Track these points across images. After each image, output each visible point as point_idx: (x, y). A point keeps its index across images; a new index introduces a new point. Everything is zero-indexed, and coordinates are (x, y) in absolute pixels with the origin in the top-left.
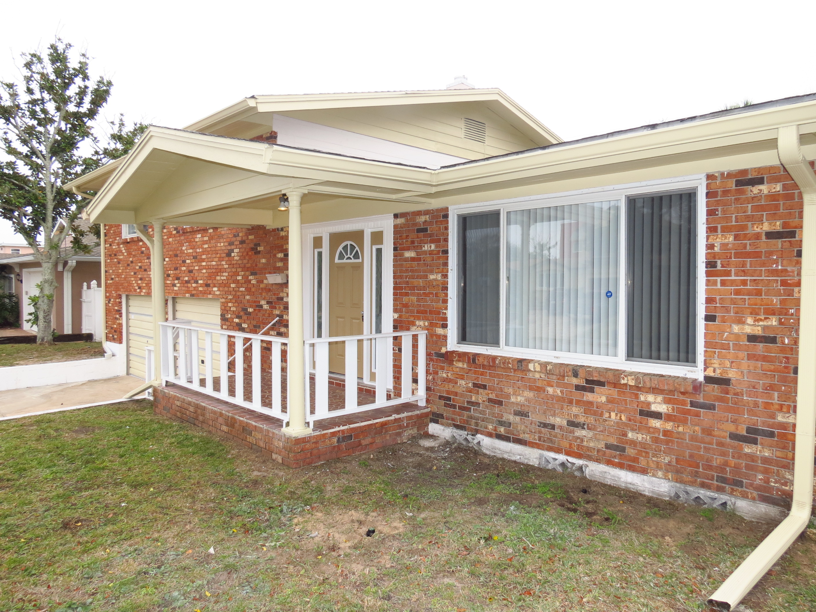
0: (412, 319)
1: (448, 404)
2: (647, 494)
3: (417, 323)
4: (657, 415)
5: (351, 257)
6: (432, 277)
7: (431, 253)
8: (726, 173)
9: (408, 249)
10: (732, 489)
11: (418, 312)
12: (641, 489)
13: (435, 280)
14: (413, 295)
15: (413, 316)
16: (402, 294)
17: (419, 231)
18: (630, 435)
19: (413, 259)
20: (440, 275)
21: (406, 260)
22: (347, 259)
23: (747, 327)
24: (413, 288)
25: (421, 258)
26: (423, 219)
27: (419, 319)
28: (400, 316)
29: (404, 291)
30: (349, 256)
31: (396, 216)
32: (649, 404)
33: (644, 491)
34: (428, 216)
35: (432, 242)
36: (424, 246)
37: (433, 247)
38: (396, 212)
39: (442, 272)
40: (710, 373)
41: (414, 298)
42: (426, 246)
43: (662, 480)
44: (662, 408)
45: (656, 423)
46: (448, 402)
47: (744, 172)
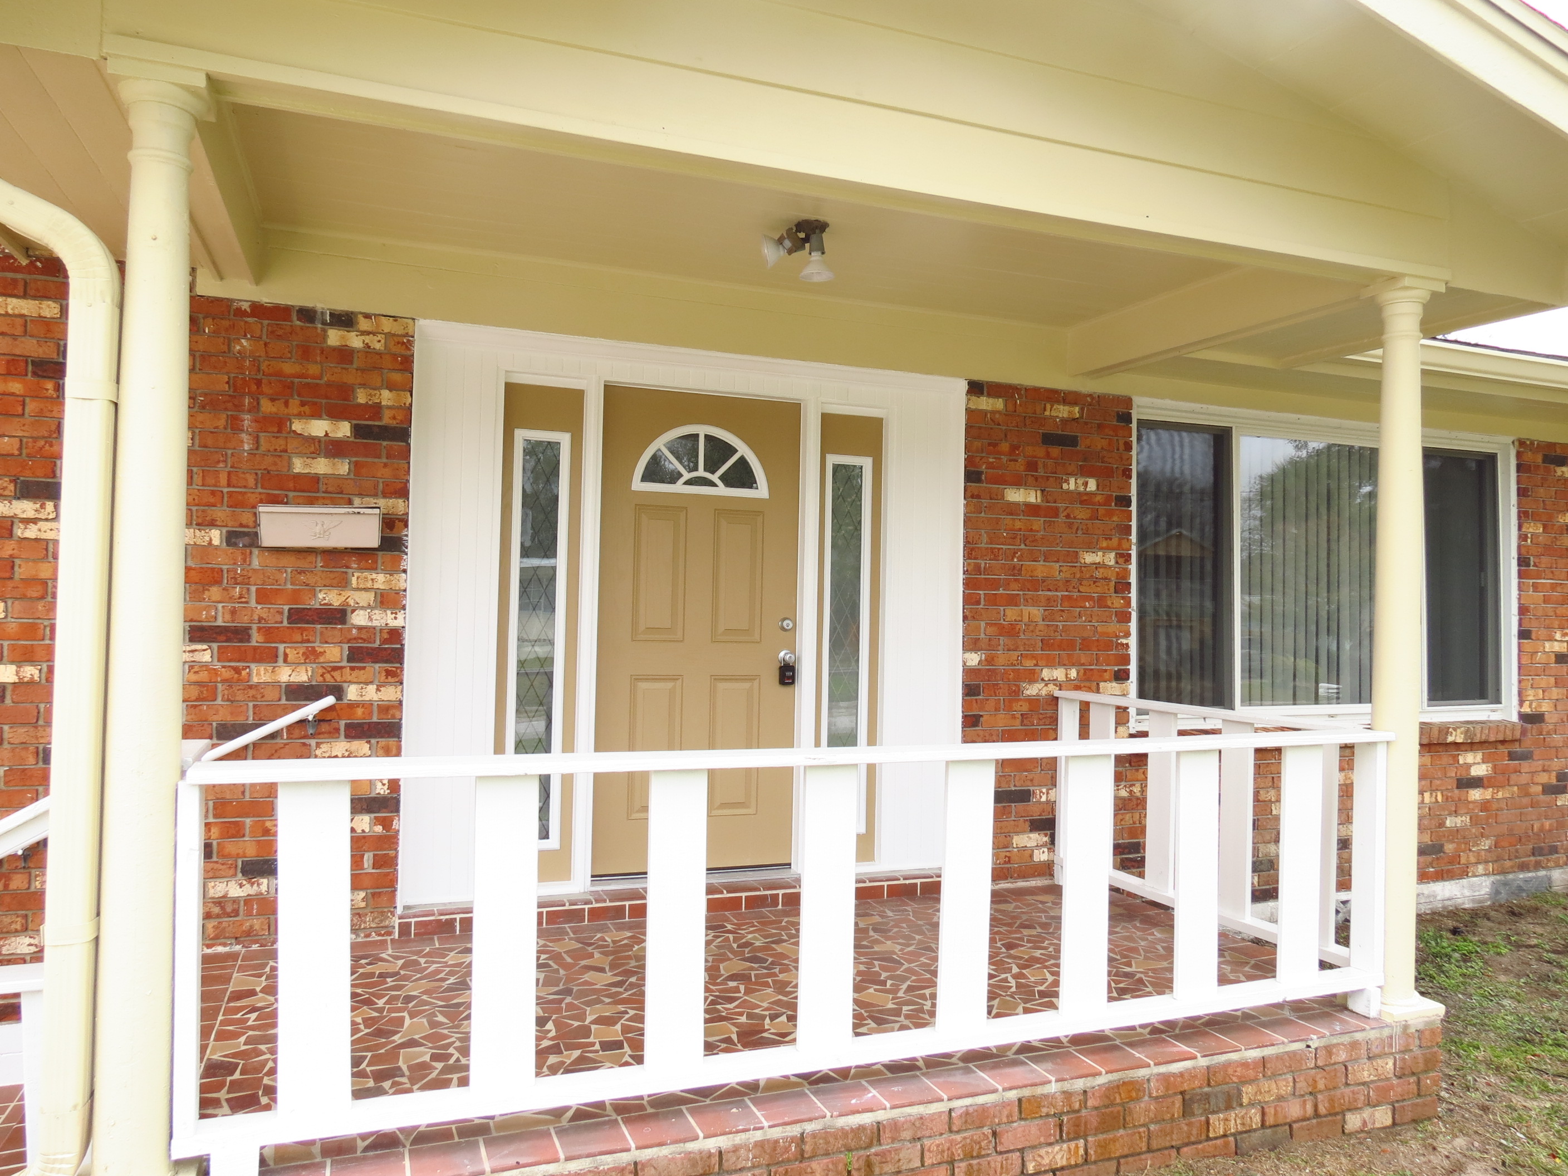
0: (1029, 664)
1: (1131, 860)
2: (1467, 906)
3: (1046, 674)
4: (1477, 783)
5: (715, 478)
6: (1089, 558)
7: (1084, 499)
8: (1536, 443)
9: (1018, 483)
10: (1547, 859)
11: (1046, 644)
12: (1460, 901)
13: (1097, 566)
14: (1035, 602)
15: (1033, 657)
16: (993, 601)
17: (1049, 439)
18: (1449, 822)
19: (1032, 509)
20: (1112, 555)
21: (1013, 509)
22: (689, 482)
23: (1556, 643)
24: (1035, 584)
25: (1057, 508)
26: (1062, 411)
27: (1051, 664)
28: (990, 660)
29: (1001, 591)
30: (701, 472)
31: (975, 388)
32: (1468, 766)
33: (1463, 903)
34: (1077, 409)
35: (1086, 472)
36: (1067, 481)
37: (1092, 485)
38: (977, 377)
39: (1119, 546)
40: (1526, 709)
41: (1036, 612)
42: (1072, 481)
43: (1483, 878)
44: (1480, 770)
45: (1476, 794)
46: (1131, 856)
47: (1552, 445)
